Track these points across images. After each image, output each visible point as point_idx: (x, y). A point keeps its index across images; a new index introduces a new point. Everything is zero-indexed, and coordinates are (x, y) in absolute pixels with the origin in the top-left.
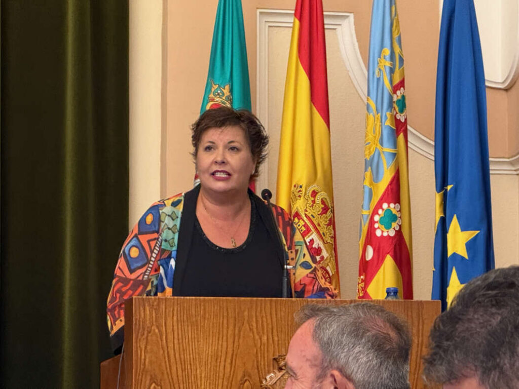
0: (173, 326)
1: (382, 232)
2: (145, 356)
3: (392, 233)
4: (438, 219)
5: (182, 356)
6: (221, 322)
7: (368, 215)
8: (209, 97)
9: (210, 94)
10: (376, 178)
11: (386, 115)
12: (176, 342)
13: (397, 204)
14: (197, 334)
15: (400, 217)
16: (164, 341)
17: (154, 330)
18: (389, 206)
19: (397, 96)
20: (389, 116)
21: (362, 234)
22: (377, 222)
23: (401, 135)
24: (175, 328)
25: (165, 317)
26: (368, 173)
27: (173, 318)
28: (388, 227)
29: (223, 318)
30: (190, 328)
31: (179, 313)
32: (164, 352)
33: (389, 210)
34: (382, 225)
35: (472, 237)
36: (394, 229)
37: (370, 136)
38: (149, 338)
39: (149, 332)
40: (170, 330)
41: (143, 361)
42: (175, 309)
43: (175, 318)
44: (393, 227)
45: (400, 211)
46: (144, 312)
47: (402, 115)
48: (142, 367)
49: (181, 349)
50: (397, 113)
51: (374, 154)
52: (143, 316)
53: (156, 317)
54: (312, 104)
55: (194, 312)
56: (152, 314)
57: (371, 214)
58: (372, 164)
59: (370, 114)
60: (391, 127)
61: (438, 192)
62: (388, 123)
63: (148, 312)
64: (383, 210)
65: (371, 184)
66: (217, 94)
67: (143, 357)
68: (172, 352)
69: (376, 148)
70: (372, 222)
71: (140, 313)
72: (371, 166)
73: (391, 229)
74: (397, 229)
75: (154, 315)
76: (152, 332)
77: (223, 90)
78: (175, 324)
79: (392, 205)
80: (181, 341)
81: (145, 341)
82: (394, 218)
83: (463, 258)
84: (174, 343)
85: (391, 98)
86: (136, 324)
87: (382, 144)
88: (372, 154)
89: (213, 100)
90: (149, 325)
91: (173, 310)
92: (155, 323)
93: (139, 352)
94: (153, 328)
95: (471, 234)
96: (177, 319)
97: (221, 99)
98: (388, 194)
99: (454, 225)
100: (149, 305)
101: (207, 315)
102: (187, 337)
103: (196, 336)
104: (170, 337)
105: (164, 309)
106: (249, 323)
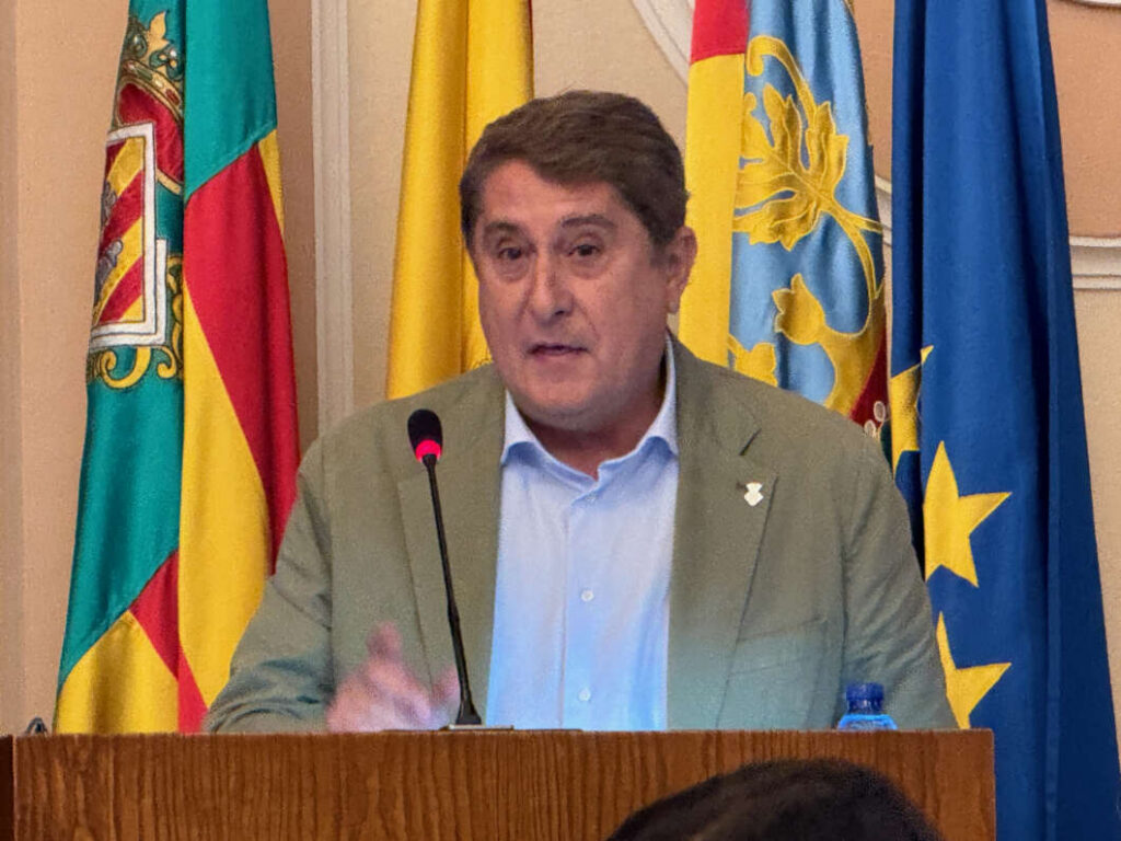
0: (141, 828)
6: (295, 810)
24: (149, 835)
25: (117, 799)
27: (140, 803)
29: (301, 797)
30: (194, 832)
31: (160, 784)
35: (987, 514)
42: (148, 773)
43: (148, 801)
46: (49, 786)
52: (44, 796)
53: (87, 800)
55: (206, 782)
56: (75, 789)
63: (61, 785)
71: (35, 787)
75: (80, 795)
83: (964, 582)
86: (22, 821)
90: (64, 826)
91: (142, 773)
92: (82, 819)
94: (77, 834)
96: (155, 804)
99: (941, 476)
100: (65, 761)
101: (250, 793)
105: (111, 775)
106: (383, 812)
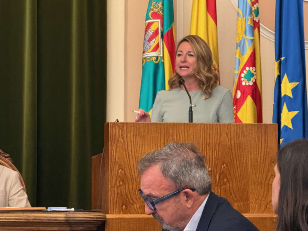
0: (131, 138)
1: (246, 83)
2: (116, 155)
3: (251, 84)
4: (276, 76)
5: (136, 155)
6: (157, 135)
7: (238, 74)
8: (150, 8)
9: (151, 6)
10: (242, 53)
11: (248, 19)
12: (133, 146)
13: (254, 68)
14: (144, 142)
15: (256, 75)
16: (126, 146)
17: (121, 140)
18: (249, 69)
19: (254, 8)
20: (249, 19)
21: (235, 83)
22: (243, 77)
23: (257, 29)
24: (132, 139)
25: (127, 133)
26: (238, 50)
27: (131, 134)
28: (249, 80)
30: (140, 139)
31: (134, 131)
32: (126, 152)
33: (249, 71)
34: (245, 79)
35: (295, 86)
36: (252, 81)
37: (239, 30)
38: (118, 144)
39: (118, 141)
40: (129, 140)
41: (114, 157)
43: (132, 134)
44: (251, 80)
45: (255, 71)
46: (115, 130)
47: (257, 18)
48: (114, 160)
49: (135, 150)
50: (254, 17)
51: (241, 40)
52: (114, 133)
53: (122, 133)
54: (207, 12)
55: (142, 130)
56: (120, 131)
57: (239, 73)
58: (240, 45)
59: (239, 18)
60: (250, 25)
61: (277, 61)
62: (249, 23)
63: (117, 131)
64: (246, 70)
65: (240, 56)
66: (155, 6)
67: (115, 155)
68: (130, 153)
69: (243, 36)
70: (240, 77)
71: (113, 131)
72: (240, 46)
73: (251, 81)
74: (254, 81)
75: (121, 132)
76: (119, 141)
77: (158, 4)
78: (132, 137)
79: (251, 68)
80: (135, 146)
81: (116, 146)
82: (252, 75)
83: (290, 97)
84: (131, 147)
85: (251, 9)
86: (111, 137)
87: (246, 35)
88: (240, 40)
89: (153, 10)
90: (117, 138)
91: (131, 129)
92: (121, 136)
93: (112, 152)
94: (120, 139)
95: (295, 84)
96: (133, 134)
97: (157, 9)
98: (249, 62)
99: (285, 79)
100: (118, 127)
101: (149, 132)
102: (138, 144)
103: (143, 143)
104: (129, 144)
105: (126, 129)
106: (172, 136)
